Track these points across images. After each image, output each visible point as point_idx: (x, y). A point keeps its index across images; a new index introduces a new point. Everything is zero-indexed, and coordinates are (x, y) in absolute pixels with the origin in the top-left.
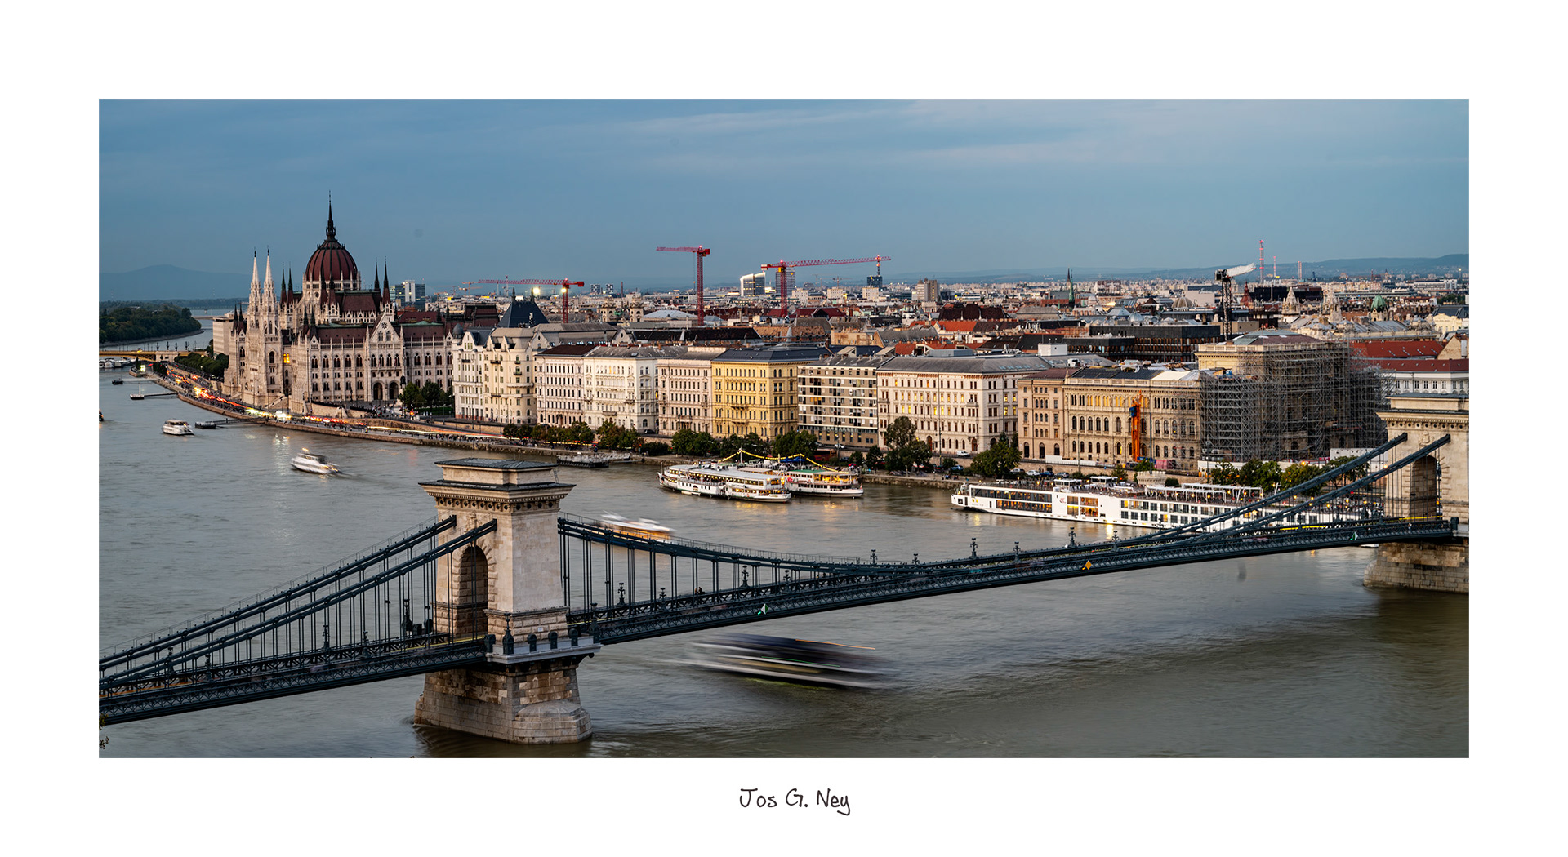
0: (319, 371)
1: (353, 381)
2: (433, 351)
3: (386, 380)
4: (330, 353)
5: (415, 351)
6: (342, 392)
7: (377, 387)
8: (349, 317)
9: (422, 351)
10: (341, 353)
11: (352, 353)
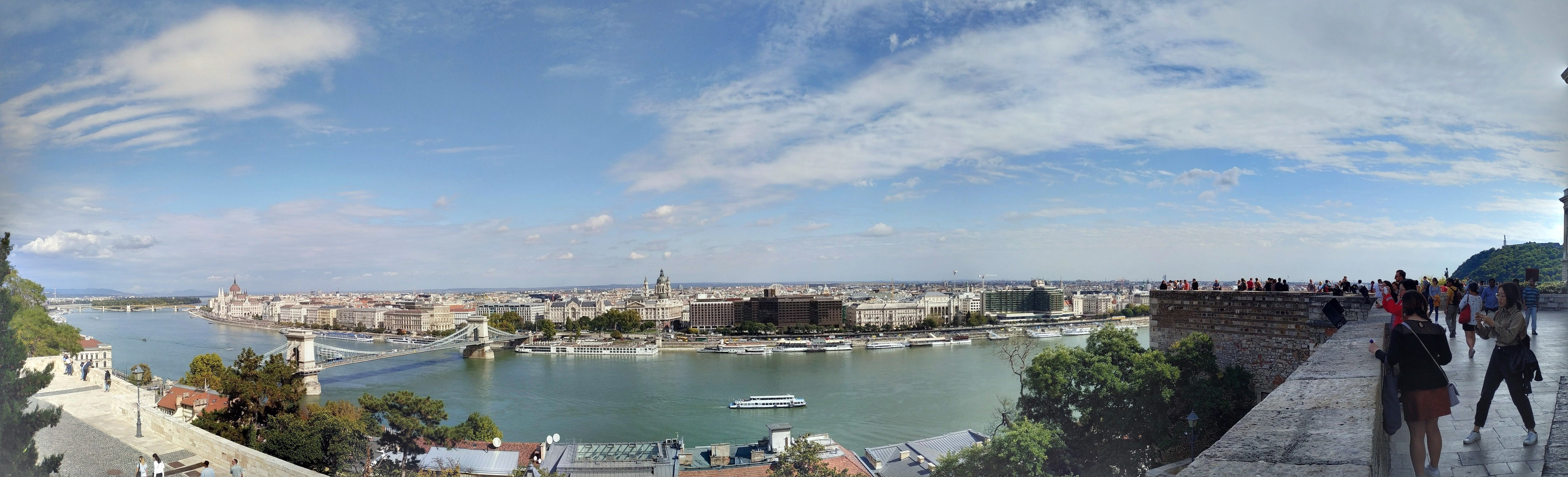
0: (234, 310)
1: (241, 313)
2: (257, 306)
3: (247, 312)
4: (236, 307)
5: (252, 306)
6: (238, 315)
7: (245, 314)
8: (239, 299)
9: (254, 306)
10: (238, 307)
11: (240, 307)
